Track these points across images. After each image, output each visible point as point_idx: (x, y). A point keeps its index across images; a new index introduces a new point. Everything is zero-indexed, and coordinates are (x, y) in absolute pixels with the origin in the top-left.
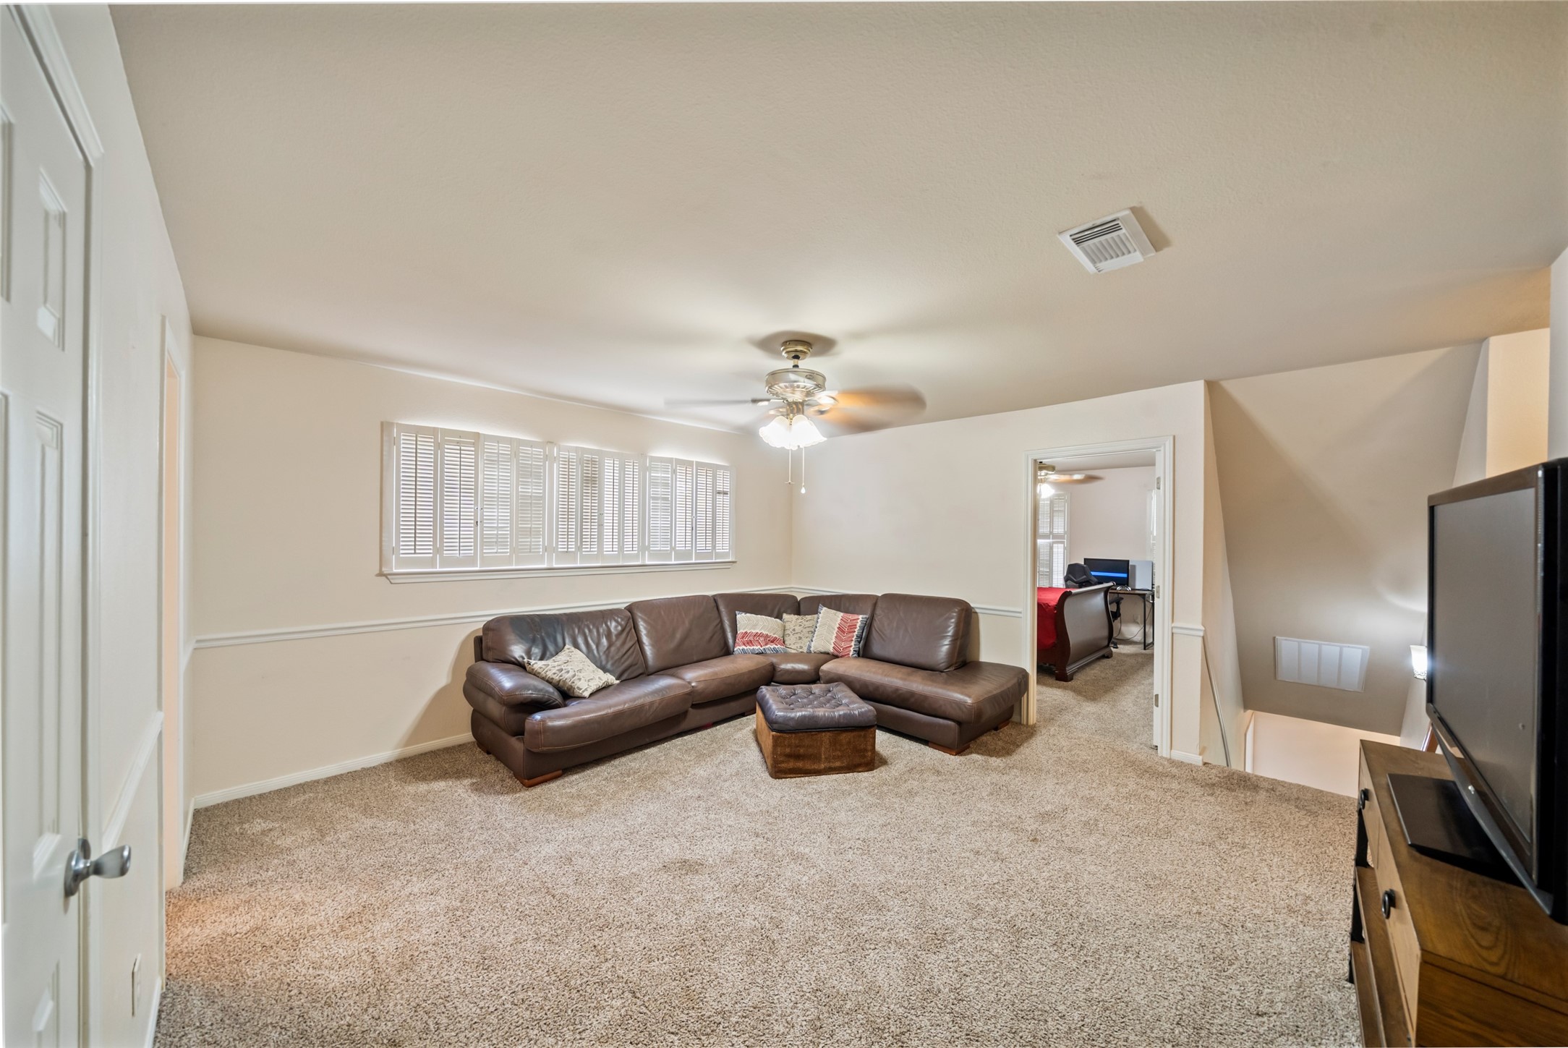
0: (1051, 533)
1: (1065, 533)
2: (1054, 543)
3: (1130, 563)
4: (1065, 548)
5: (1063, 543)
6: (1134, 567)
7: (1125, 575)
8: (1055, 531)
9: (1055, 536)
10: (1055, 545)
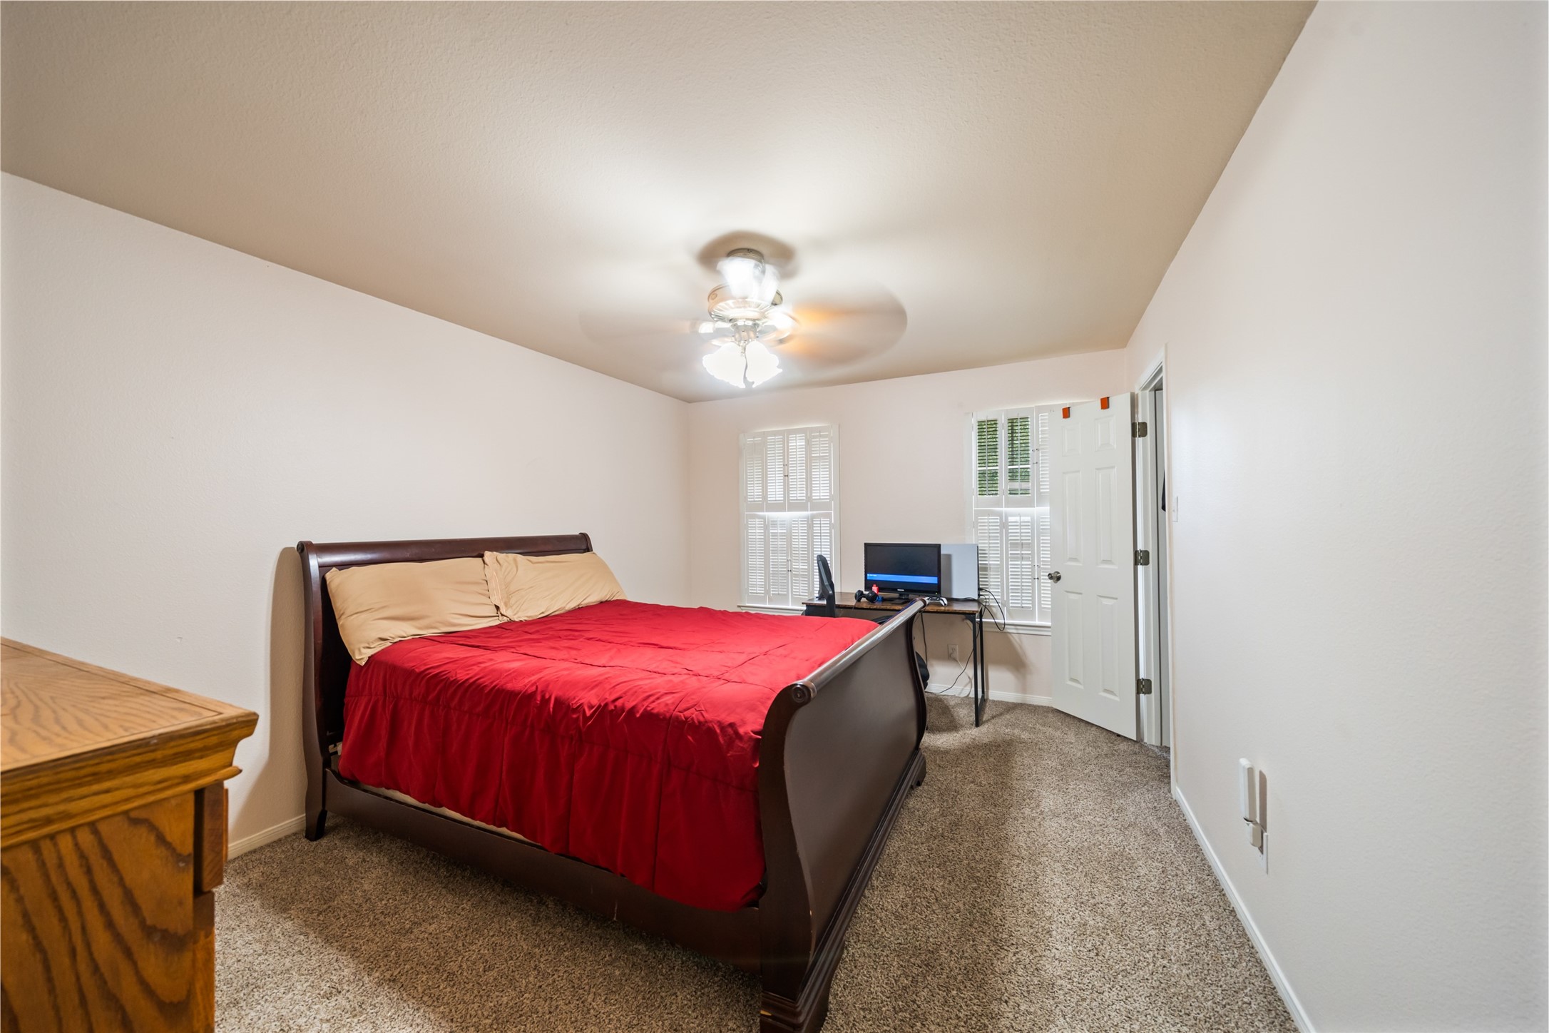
0: (809, 498)
1: (832, 497)
2: (813, 517)
3: (943, 552)
4: (831, 526)
5: (828, 516)
6: (949, 557)
7: (933, 580)
8: (816, 495)
9: (816, 505)
10: (816, 521)
